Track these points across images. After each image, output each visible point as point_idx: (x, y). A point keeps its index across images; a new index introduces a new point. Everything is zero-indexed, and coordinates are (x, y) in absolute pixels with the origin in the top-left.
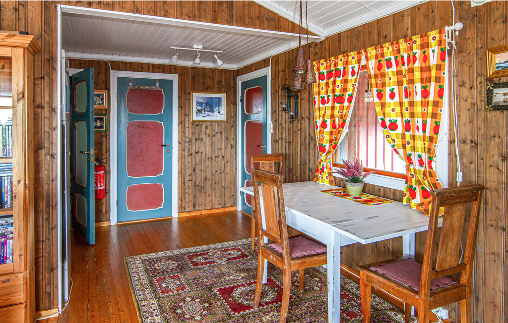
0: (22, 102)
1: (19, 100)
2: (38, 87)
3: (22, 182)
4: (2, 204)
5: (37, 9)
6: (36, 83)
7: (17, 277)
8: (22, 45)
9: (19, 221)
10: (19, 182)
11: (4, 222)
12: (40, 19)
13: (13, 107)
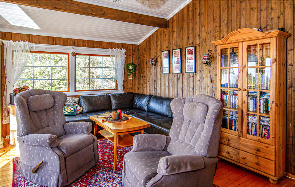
0: (275, 63)
1: (273, 63)
2: (290, 55)
3: (274, 102)
4: (268, 111)
5: (289, 14)
6: (289, 53)
7: (271, 147)
8: (274, 36)
9: (273, 121)
10: (273, 102)
11: (269, 120)
12: (291, 18)
13: (271, 66)
